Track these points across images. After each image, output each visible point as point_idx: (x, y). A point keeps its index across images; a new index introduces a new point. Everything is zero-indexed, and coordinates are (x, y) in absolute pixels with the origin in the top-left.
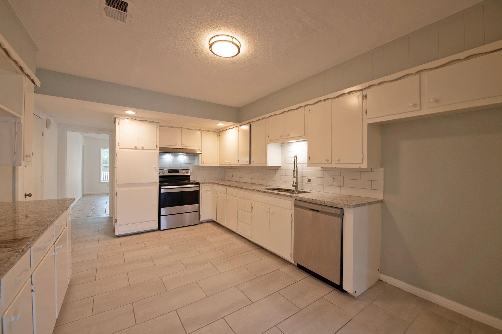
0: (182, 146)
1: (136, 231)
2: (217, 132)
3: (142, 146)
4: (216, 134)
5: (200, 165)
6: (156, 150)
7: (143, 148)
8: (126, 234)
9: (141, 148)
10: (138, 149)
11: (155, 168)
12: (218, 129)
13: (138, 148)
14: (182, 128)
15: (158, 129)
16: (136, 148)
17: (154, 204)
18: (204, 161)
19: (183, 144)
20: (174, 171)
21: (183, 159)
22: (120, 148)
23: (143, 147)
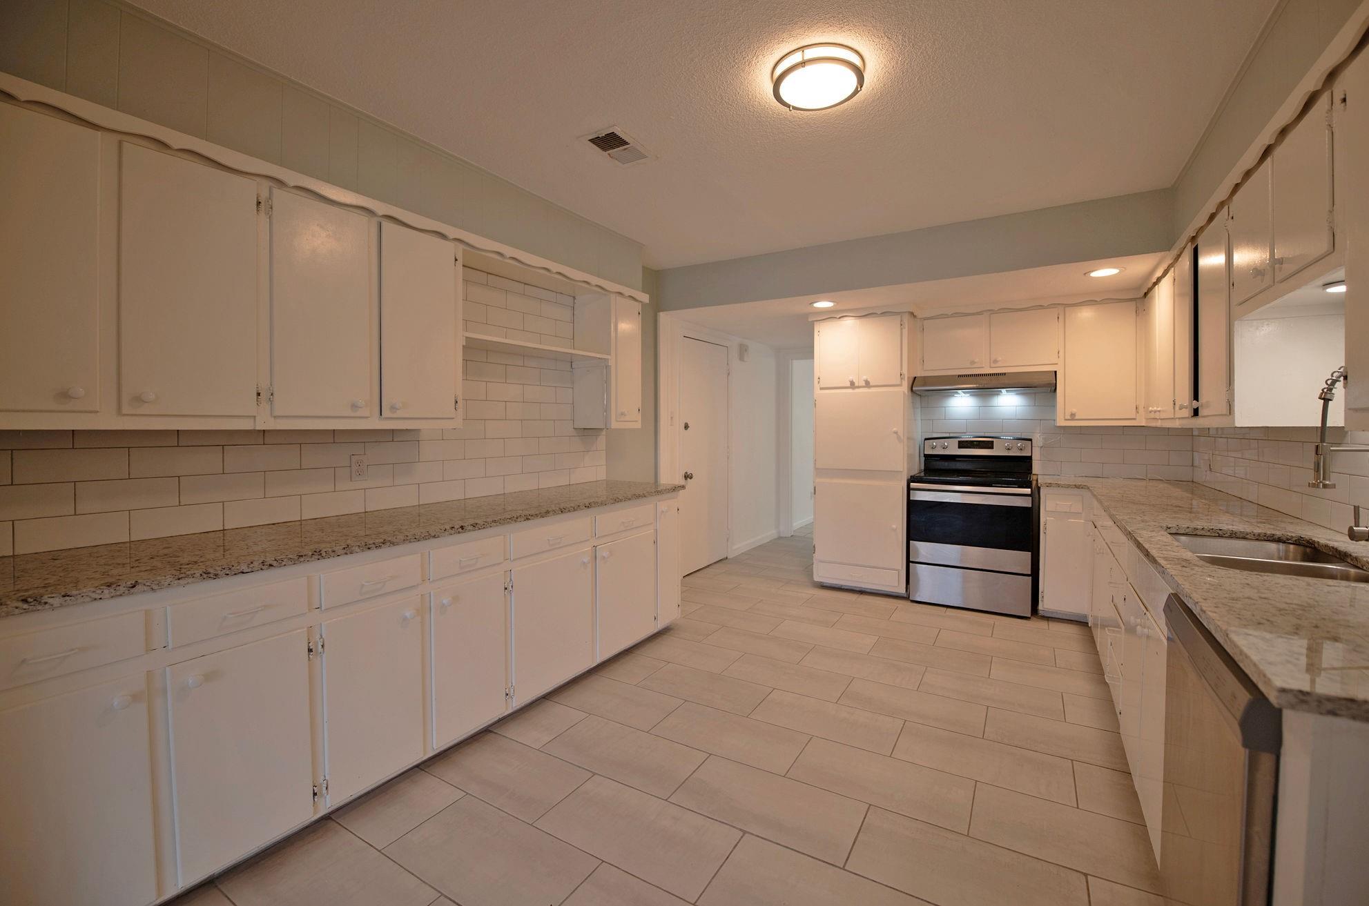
0: (993, 365)
1: (859, 586)
2: (1131, 300)
3: (865, 377)
4: (1132, 305)
5: (1061, 422)
6: (900, 385)
7: (867, 384)
8: (837, 586)
9: (864, 385)
10: (859, 387)
11: (896, 433)
12: (1138, 288)
13: (856, 384)
14: (992, 312)
15: (904, 330)
16: (852, 384)
17: (894, 526)
18: (1074, 410)
19: (995, 361)
20: (977, 441)
21: (1009, 403)
22: (821, 389)
23: (869, 380)
